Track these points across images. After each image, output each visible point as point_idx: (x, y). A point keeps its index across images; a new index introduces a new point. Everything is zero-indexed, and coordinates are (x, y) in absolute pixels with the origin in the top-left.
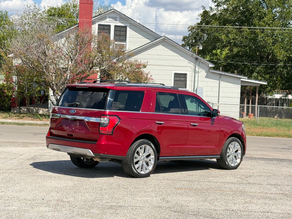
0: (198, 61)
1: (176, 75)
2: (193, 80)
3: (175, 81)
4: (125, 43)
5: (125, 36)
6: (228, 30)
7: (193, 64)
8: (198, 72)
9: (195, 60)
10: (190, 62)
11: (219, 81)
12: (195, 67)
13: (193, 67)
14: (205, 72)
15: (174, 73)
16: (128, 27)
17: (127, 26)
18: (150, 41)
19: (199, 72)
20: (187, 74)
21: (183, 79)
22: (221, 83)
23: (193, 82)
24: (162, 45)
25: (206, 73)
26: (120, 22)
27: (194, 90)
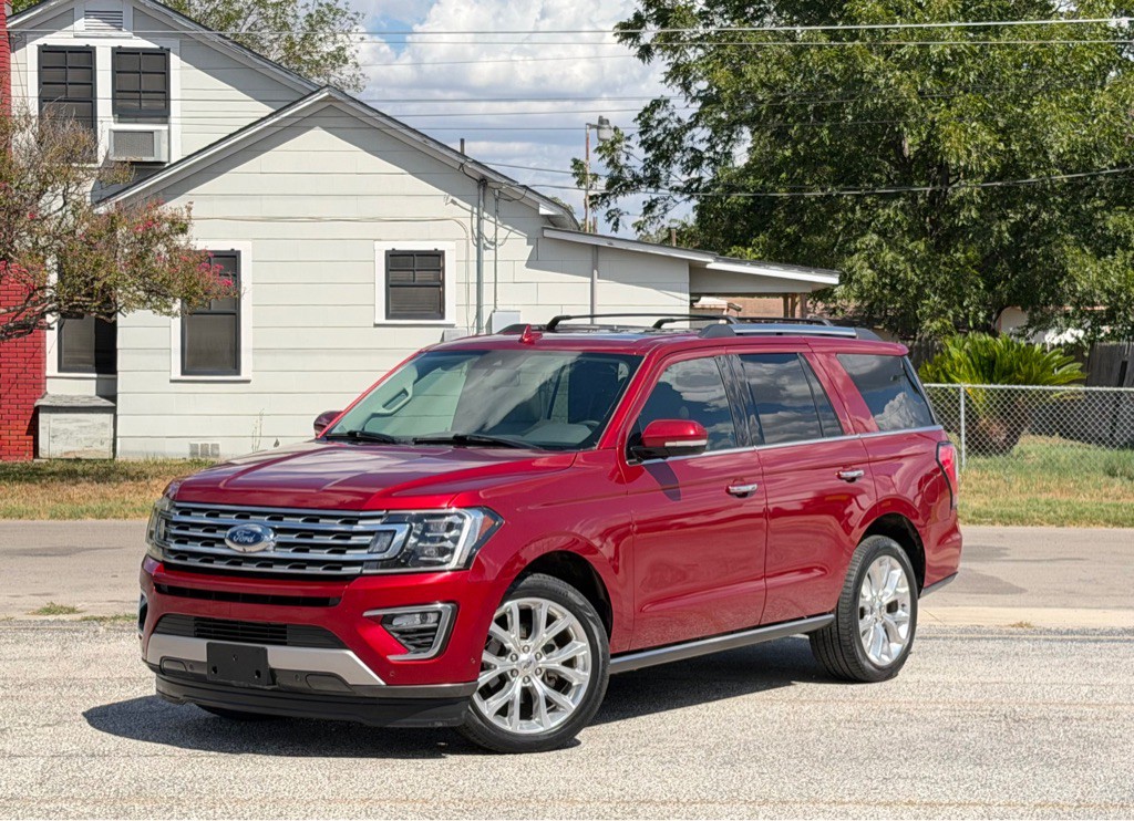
0: (488, 190)
1: (396, 260)
2: (473, 278)
3: (390, 286)
4: (165, 128)
5: (161, 96)
7: (469, 207)
8: (490, 243)
9: (479, 187)
10: (456, 199)
11: (589, 280)
12: (480, 219)
13: (471, 222)
14: (525, 241)
15: (387, 252)
16: (175, 53)
17: (169, 50)
18: (274, 110)
19: (499, 242)
20: (443, 252)
21: (428, 276)
22: (601, 285)
23: (473, 288)
24: (325, 129)
25: (528, 244)
26: (135, 34)
27: (478, 323)
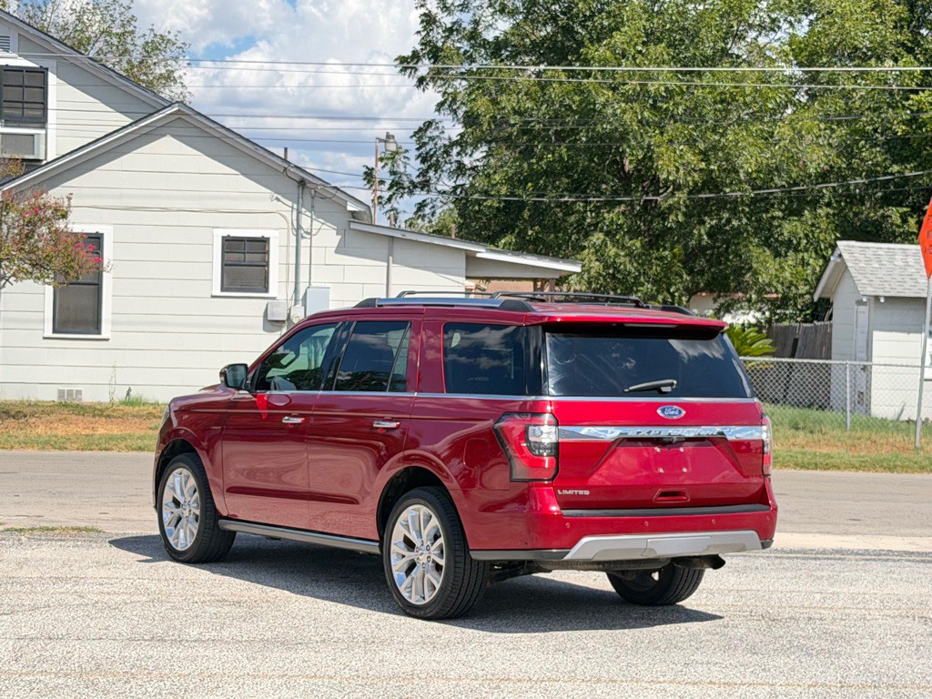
0: (306, 190)
1: (230, 244)
2: (293, 260)
3: (225, 265)
4: (43, 132)
5: (42, 106)
6: (498, 81)
7: (290, 203)
8: (307, 233)
9: (299, 186)
10: (279, 197)
11: (386, 264)
12: (299, 212)
13: (291, 216)
14: (335, 232)
15: (223, 237)
16: (52, 72)
17: (47, 69)
18: (131, 121)
19: (313, 233)
20: (268, 239)
21: (256, 258)
22: (395, 269)
23: (292, 268)
24: (173, 136)
25: (337, 234)
26: (20, 56)
27: (296, 297)
